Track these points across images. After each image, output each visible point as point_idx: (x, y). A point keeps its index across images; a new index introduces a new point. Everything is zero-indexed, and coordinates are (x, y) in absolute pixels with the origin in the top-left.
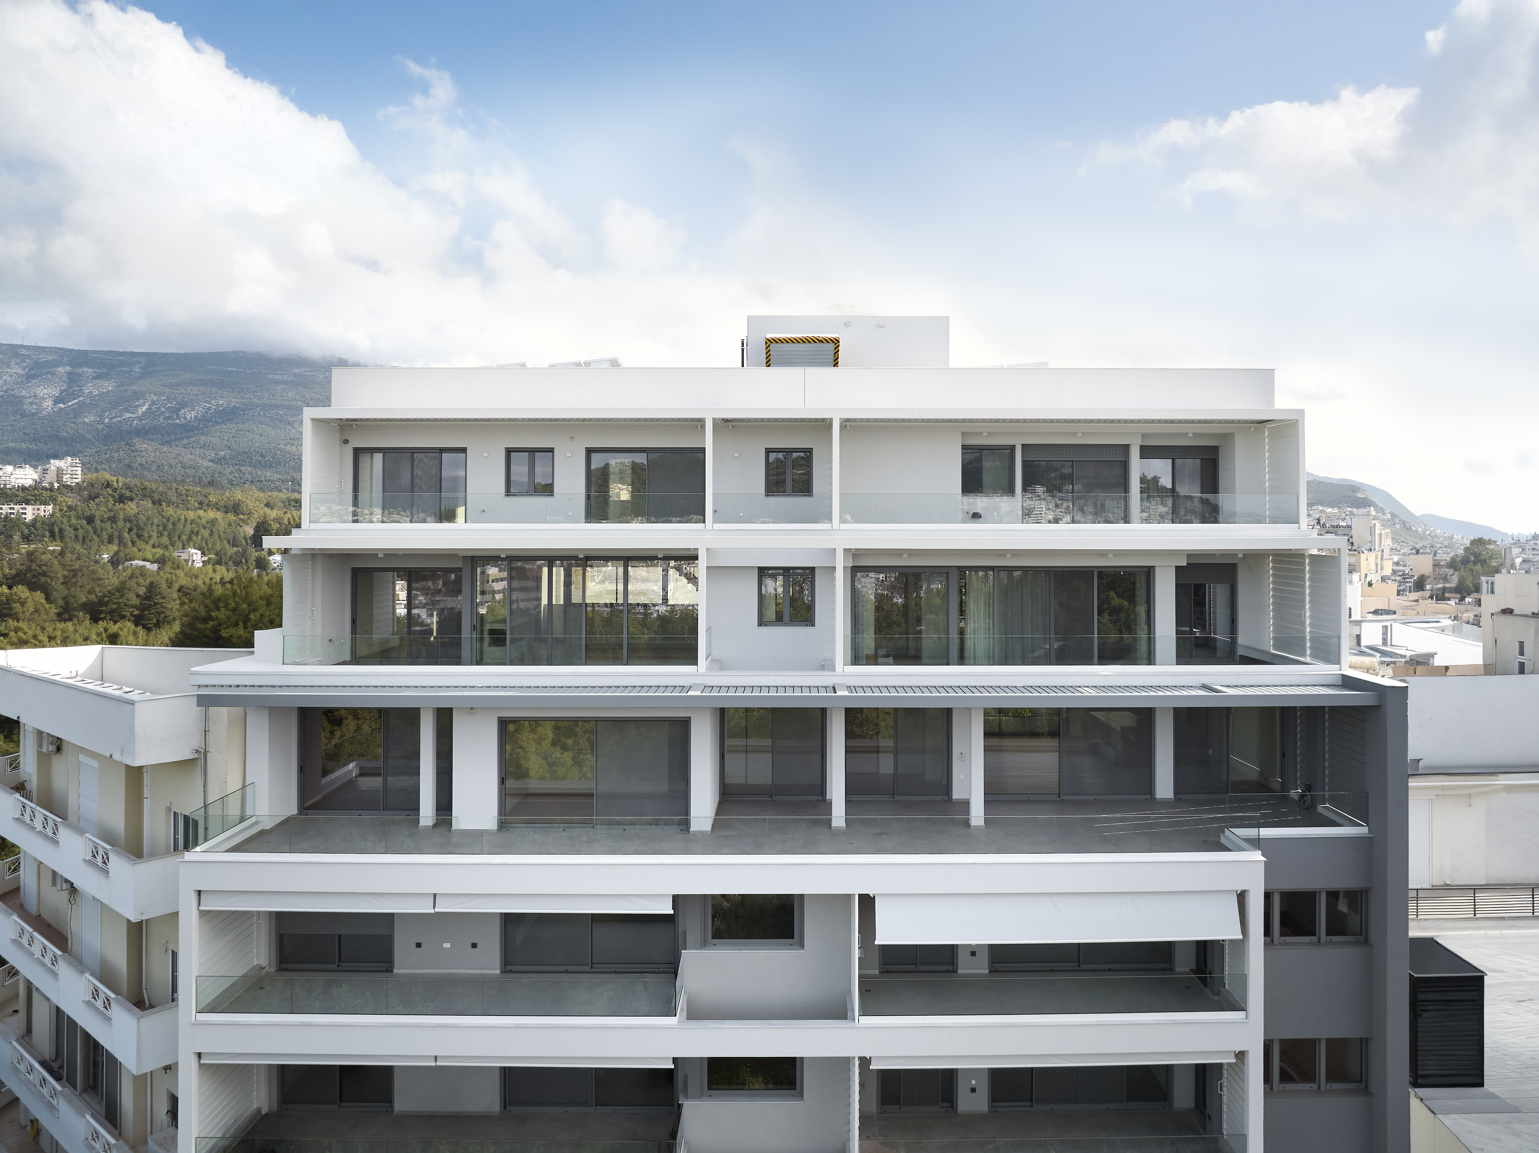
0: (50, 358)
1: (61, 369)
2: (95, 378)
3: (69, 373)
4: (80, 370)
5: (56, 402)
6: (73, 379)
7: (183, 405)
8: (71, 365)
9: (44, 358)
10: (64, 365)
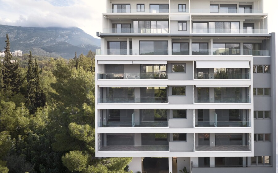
0: (12, 28)
1: (15, 31)
2: (23, 33)
3: (17, 32)
4: (19, 31)
5: (14, 39)
6: (18, 33)
7: (43, 39)
8: (17, 30)
9: (11, 28)
10: (16, 30)
